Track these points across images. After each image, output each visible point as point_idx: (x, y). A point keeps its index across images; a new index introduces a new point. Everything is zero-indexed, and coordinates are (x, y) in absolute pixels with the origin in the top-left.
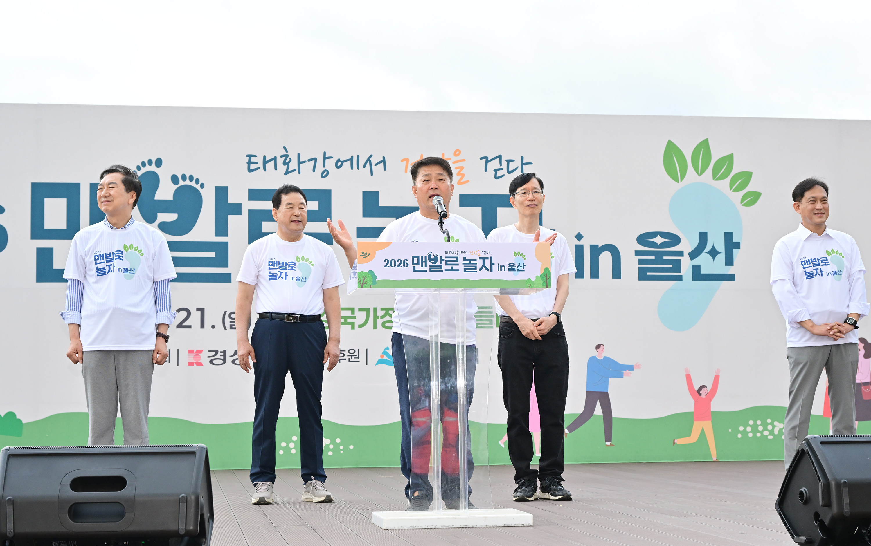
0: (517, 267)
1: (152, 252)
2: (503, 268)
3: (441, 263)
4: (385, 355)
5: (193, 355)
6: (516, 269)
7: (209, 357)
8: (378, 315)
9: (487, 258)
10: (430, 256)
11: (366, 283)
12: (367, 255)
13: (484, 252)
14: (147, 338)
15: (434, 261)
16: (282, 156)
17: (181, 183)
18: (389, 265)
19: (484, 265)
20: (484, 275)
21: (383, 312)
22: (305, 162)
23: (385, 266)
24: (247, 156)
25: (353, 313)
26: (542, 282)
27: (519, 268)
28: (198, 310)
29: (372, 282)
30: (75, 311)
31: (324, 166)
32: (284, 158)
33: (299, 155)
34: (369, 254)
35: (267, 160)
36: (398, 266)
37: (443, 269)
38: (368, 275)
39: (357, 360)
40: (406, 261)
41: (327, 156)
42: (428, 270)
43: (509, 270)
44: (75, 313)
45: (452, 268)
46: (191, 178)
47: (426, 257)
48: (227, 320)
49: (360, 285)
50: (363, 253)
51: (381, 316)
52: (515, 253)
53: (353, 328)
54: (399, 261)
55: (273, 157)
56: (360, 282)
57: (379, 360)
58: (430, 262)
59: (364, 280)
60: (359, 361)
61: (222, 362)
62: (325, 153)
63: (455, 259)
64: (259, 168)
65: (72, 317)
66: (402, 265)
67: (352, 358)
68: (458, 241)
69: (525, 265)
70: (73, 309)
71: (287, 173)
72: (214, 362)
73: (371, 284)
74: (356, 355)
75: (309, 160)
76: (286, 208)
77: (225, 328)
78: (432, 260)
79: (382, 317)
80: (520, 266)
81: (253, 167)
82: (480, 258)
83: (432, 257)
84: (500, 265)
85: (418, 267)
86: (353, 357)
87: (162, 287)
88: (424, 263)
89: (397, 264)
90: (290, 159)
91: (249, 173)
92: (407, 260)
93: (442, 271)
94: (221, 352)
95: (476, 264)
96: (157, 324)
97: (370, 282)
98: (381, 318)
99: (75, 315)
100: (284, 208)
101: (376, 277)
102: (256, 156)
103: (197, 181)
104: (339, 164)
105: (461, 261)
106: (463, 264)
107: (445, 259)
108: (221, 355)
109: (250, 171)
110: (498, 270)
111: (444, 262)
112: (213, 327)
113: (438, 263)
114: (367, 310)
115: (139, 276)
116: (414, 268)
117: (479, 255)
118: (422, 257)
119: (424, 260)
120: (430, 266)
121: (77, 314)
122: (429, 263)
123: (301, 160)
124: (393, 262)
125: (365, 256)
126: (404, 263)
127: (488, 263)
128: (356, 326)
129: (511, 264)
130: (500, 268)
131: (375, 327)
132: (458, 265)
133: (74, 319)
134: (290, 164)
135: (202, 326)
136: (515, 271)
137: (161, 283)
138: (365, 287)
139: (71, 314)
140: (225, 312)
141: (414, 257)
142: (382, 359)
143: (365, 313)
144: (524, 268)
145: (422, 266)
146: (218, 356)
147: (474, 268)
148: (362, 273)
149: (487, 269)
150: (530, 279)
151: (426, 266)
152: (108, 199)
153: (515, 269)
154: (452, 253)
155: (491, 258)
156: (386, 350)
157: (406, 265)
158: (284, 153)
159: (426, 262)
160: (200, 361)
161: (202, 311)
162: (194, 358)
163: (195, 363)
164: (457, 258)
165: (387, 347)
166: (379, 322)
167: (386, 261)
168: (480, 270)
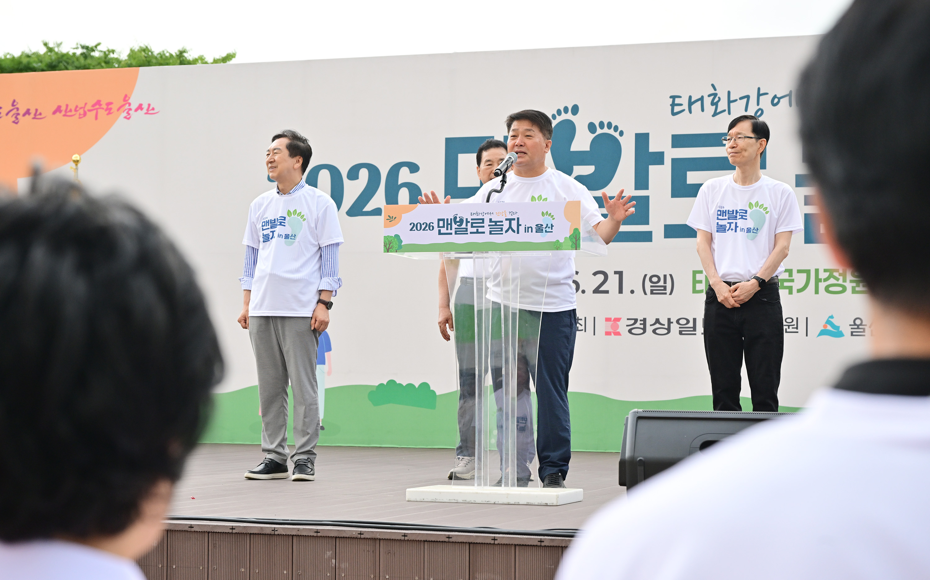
0: (545, 228)
1: (315, 216)
2: (530, 229)
3: (467, 225)
4: (829, 324)
5: (611, 323)
6: (544, 230)
7: (627, 326)
8: (820, 277)
9: (514, 219)
10: (455, 218)
11: (391, 247)
12: (393, 219)
13: (511, 213)
14: (304, 305)
15: (459, 224)
16: (709, 96)
17: (599, 131)
18: (415, 228)
19: (510, 227)
20: (510, 237)
21: (827, 274)
22: (736, 100)
23: (411, 230)
24: (671, 97)
25: (791, 275)
26: (571, 243)
27: (547, 229)
28: (616, 273)
29: (397, 247)
30: (249, 277)
31: (758, 104)
32: (712, 97)
33: (729, 93)
34: (395, 218)
35: (693, 100)
36: (424, 230)
37: (469, 232)
38: (394, 239)
39: (795, 330)
40: (431, 224)
41: (761, 92)
42: (454, 233)
43: (536, 232)
44: (249, 279)
45: (477, 230)
46: (609, 125)
47: (451, 219)
48: (648, 284)
49: (386, 250)
50: (389, 216)
51: (824, 279)
52: (543, 213)
53: (791, 293)
54: (425, 224)
55: (700, 97)
56: (386, 247)
57: (822, 331)
58: (455, 224)
59: (390, 245)
60: (797, 332)
61: (642, 331)
62: (759, 89)
63: (481, 221)
64: (683, 110)
65: (245, 283)
66: (427, 228)
67: (789, 328)
68: (546, 201)
69: (553, 226)
70: (247, 275)
71: (715, 114)
72: (633, 331)
73: (396, 248)
74: (794, 325)
75: (741, 98)
76: (485, 165)
77: (645, 294)
78: (458, 222)
79: (826, 280)
80: (548, 227)
81: (677, 109)
82: (506, 220)
83: (458, 220)
84: (527, 226)
85: (443, 230)
86: (791, 327)
87: (326, 253)
88: (449, 226)
89: (423, 228)
90: (719, 98)
91: (673, 116)
92: (433, 223)
93: (467, 234)
94: (641, 320)
95: (503, 225)
96: (319, 289)
97: (396, 246)
98: (824, 282)
99: (248, 281)
100: (483, 165)
101: (402, 241)
102: (680, 97)
103: (616, 129)
104: (776, 100)
105: (487, 222)
106: (489, 225)
107: (471, 221)
108: (641, 324)
109: (674, 114)
110: (525, 232)
111: (469, 225)
112: (632, 292)
113: (464, 226)
114: (808, 272)
115: (298, 242)
116: (440, 231)
117: (505, 216)
118: (447, 219)
119: (449, 222)
120: (456, 229)
121: (250, 280)
122: (454, 226)
123: (732, 99)
124: (419, 225)
125: (392, 220)
126: (429, 226)
127: (514, 224)
128: (795, 291)
129: (539, 225)
130: (527, 229)
131: (817, 292)
132: (483, 227)
133: (247, 285)
134: (719, 104)
135: (621, 291)
136: (543, 232)
137: (326, 248)
138: (391, 252)
139: (245, 280)
140: (645, 276)
141: (439, 220)
142: (824, 330)
143: (804, 275)
144: (552, 229)
145: (447, 229)
146: (637, 325)
147: (500, 229)
148: (389, 237)
149: (514, 231)
150: (558, 241)
151: (451, 229)
152: (274, 165)
153: (542, 230)
154: (478, 214)
155: (518, 219)
156: (830, 319)
157: (431, 229)
158: (713, 91)
159: (451, 224)
160: (618, 331)
161: (620, 274)
162: (612, 327)
163: (613, 332)
164: (483, 219)
165: (831, 315)
166: (822, 285)
167: (412, 224)
168: (506, 231)
